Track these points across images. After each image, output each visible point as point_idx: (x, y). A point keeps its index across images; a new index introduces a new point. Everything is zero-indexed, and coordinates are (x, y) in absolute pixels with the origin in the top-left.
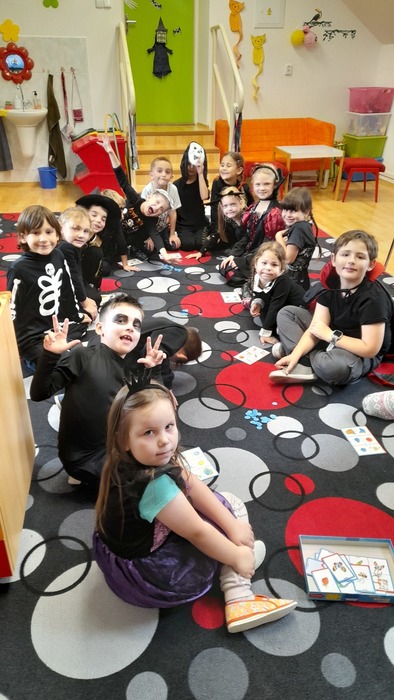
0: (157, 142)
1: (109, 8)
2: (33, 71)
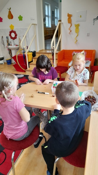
2: (17, 36)
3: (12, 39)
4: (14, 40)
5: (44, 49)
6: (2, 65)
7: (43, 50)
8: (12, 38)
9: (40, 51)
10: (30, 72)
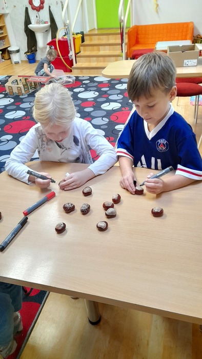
0: (99, 39)
2: (44, 5)
3: (35, 11)
4: (39, 13)
5: (96, 28)
6: (18, 65)
7: (94, 29)
8: (34, 8)
9: (90, 31)
10: (79, 70)
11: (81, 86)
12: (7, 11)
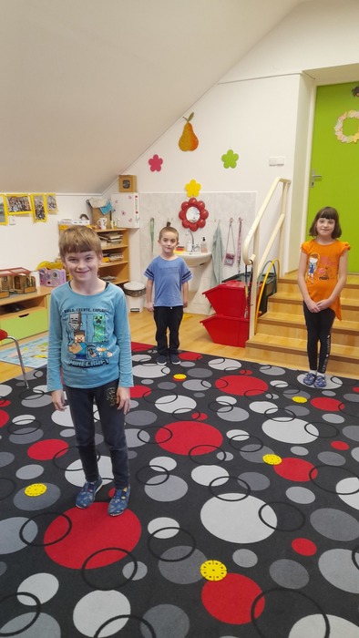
1: (282, 165)
2: (207, 220)
3: (188, 230)
6: (136, 316)
8: (186, 224)
9: (289, 273)
10: (262, 351)
11: (269, 396)
12: (136, 225)
